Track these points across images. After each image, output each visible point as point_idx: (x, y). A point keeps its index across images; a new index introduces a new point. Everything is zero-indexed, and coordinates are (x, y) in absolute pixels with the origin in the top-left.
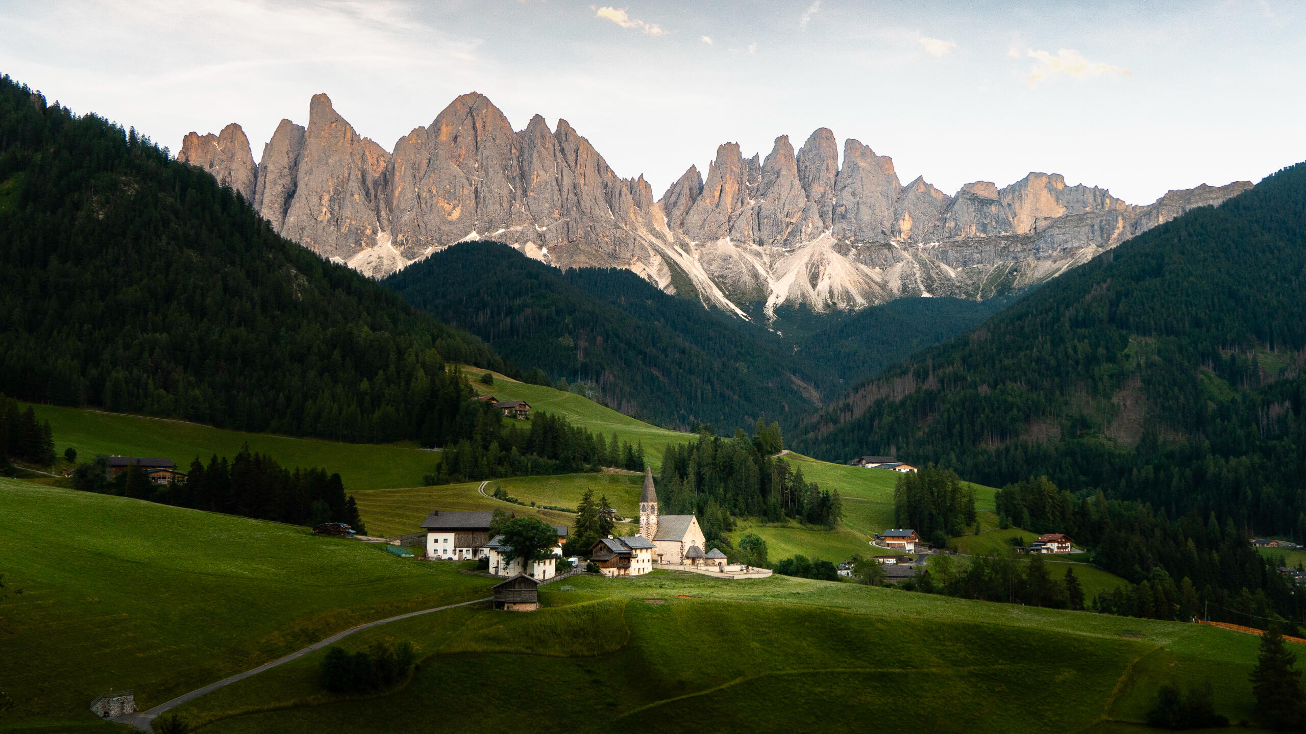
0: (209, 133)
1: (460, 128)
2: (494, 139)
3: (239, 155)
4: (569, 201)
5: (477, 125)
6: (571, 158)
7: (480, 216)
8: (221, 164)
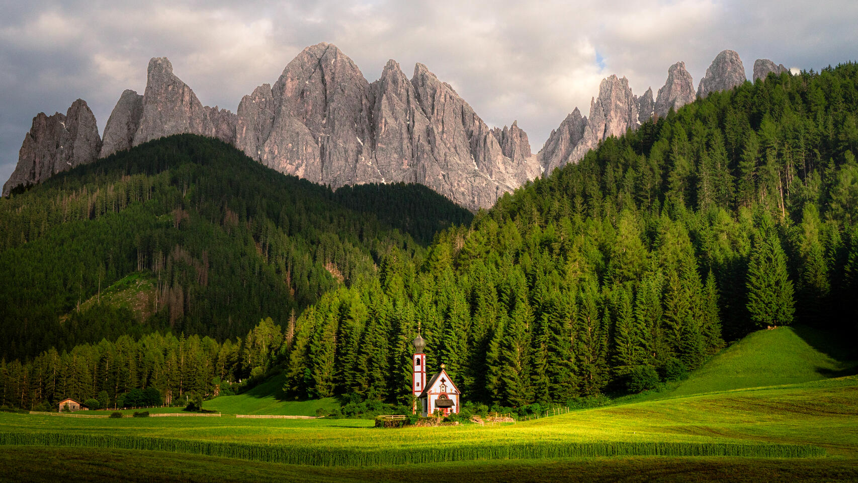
0: (57, 113)
1: (307, 82)
2: (342, 90)
3: (82, 131)
4: (419, 148)
5: (326, 78)
6: (428, 102)
7: (325, 175)
8: (65, 143)
